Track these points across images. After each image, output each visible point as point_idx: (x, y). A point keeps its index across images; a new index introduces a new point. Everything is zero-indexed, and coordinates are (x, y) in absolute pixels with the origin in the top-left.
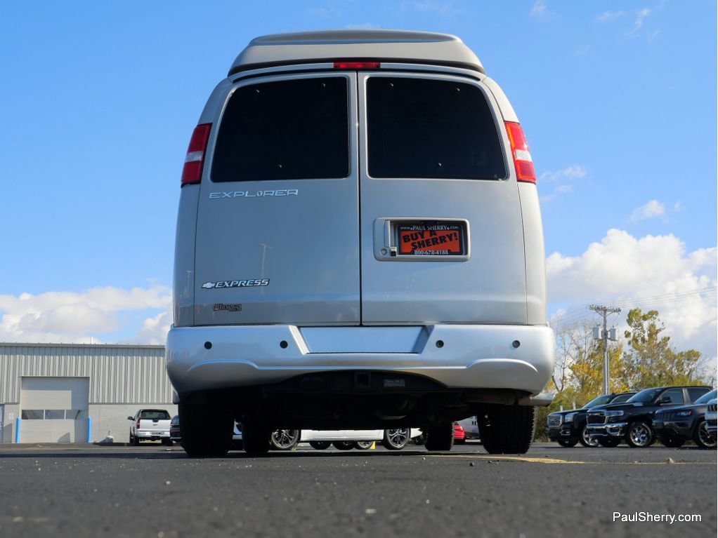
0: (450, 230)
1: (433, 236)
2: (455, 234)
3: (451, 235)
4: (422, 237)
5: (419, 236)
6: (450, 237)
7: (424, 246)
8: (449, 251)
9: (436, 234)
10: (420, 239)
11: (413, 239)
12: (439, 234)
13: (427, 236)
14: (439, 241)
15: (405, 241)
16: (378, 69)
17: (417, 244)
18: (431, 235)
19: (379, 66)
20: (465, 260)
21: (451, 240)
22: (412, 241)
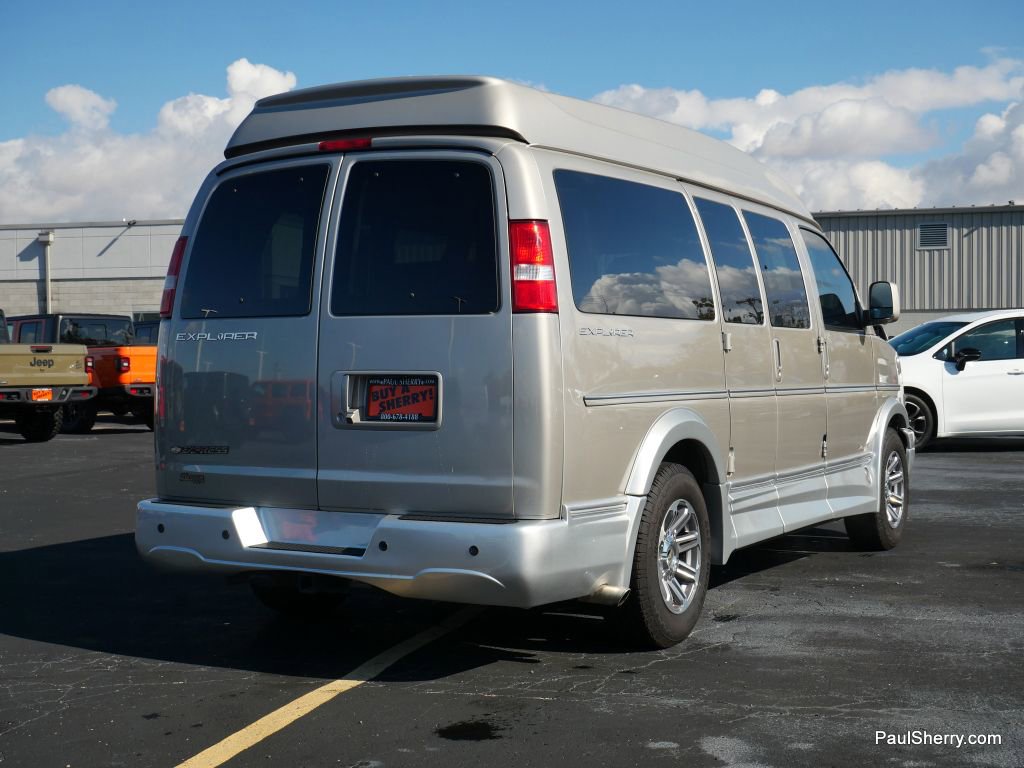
0: (425, 384)
1: (406, 394)
2: (431, 390)
3: (426, 392)
4: (393, 395)
5: (390, 393)
6: (424, 394)
7: (394, 408)
8: (420, 415)
9: (408, 391)
10: (390, 398)
11: (383, 398)
12: (413, 390)
13: (399, 393)
14: (410, 401)
15: (374, 400)
16: (369, 148)
17: (385, 405)
18: (403, 392)
19: (369, 143)
20: (434, 429)
21: (424, 399)
22: (381, 400)
